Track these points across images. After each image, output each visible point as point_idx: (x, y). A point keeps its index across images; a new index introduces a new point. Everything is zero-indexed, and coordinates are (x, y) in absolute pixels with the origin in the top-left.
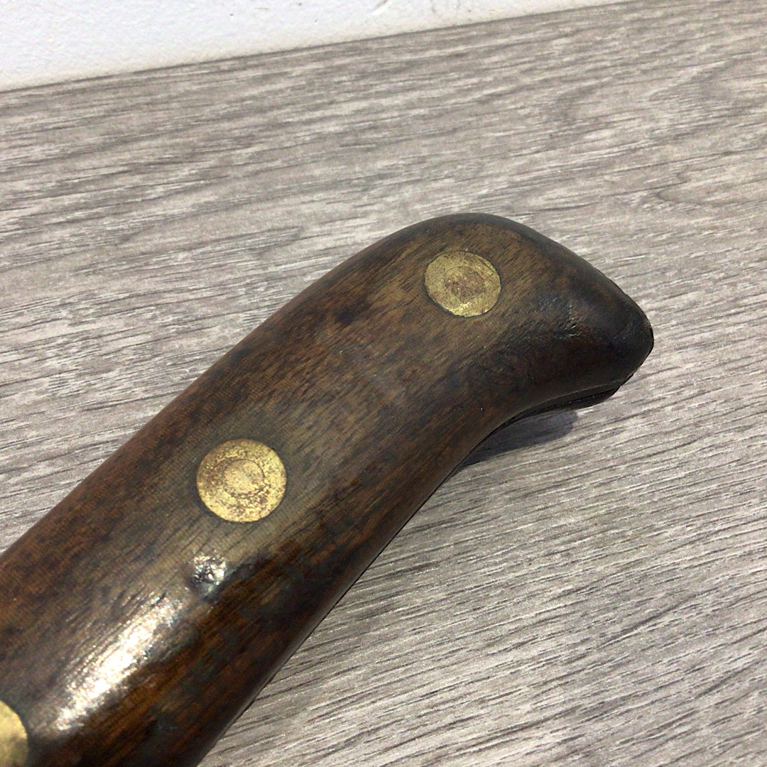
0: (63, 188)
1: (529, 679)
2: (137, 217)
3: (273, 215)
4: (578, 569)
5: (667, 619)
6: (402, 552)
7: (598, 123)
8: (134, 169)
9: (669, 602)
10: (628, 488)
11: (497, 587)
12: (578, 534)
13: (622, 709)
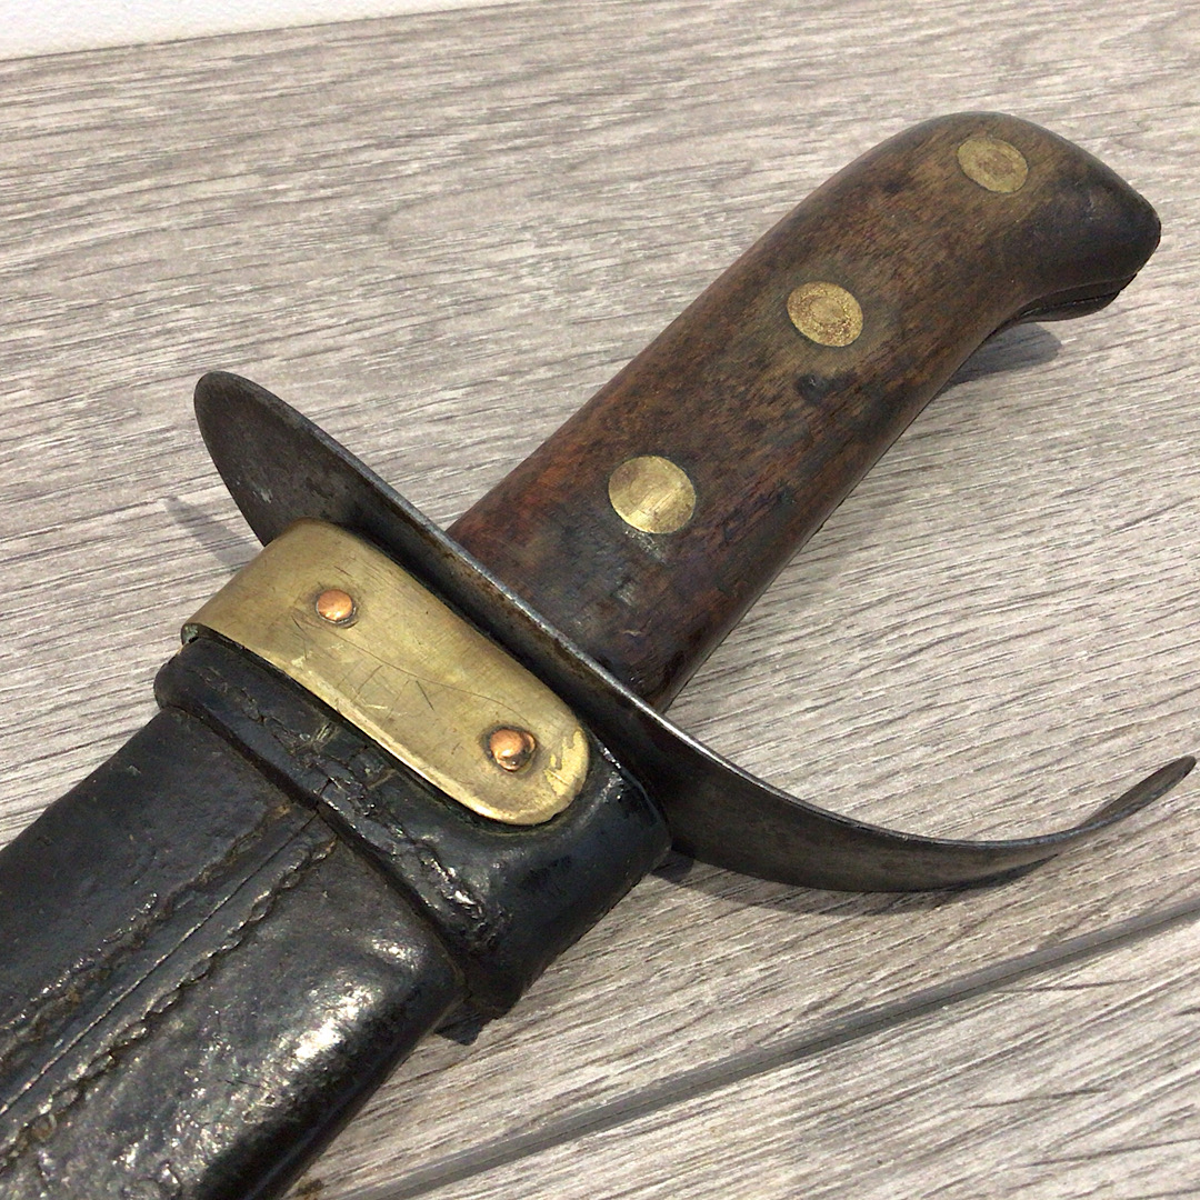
0: (493, 117)
1: (1041, 559)
2: (580, 146)
3: (718, 148)
4: (1076, 474)
5: (1166, 517)
6: (904, 455)
7: (1046, 69)
8: (566, 100)
9: (1168, 502)
10: (1118, 408)
11: (1000, 486)
12: (1072, 444)
13: (1132, 585)
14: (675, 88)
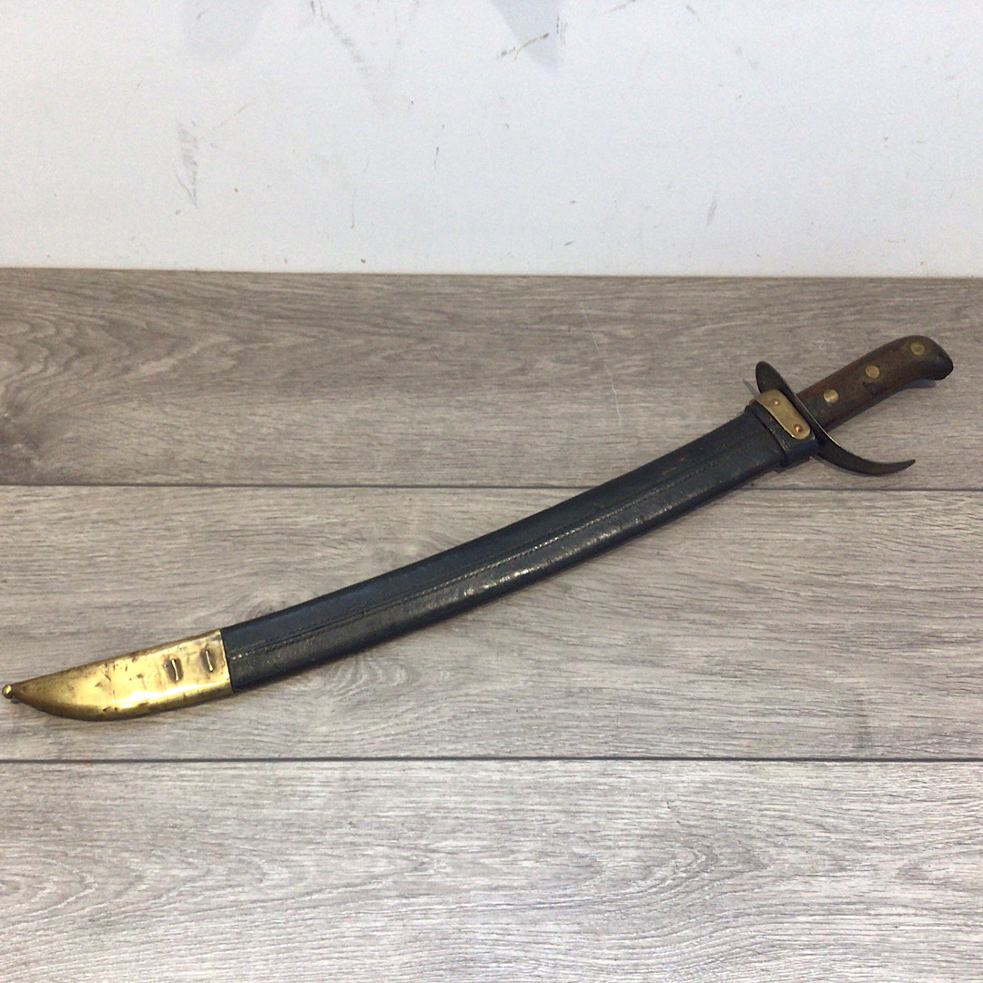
0: (823, 308)
1: (910, 426)
2: (840, 319)
3: (873, 324)
4: (926, 412)
6: (890, 401)
7: (966, 317)
8: (840, 307)
9: (944, 422)
10: (943, 401)
11: (908, 411)
12: (929, 406)
13: (928, 435)
14: (868, 307)
